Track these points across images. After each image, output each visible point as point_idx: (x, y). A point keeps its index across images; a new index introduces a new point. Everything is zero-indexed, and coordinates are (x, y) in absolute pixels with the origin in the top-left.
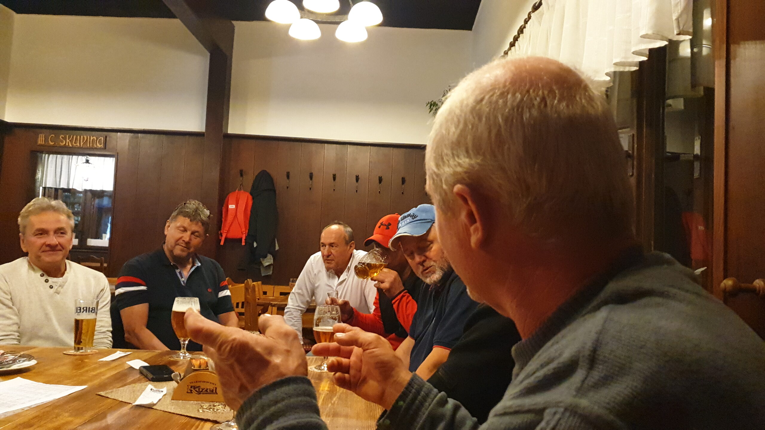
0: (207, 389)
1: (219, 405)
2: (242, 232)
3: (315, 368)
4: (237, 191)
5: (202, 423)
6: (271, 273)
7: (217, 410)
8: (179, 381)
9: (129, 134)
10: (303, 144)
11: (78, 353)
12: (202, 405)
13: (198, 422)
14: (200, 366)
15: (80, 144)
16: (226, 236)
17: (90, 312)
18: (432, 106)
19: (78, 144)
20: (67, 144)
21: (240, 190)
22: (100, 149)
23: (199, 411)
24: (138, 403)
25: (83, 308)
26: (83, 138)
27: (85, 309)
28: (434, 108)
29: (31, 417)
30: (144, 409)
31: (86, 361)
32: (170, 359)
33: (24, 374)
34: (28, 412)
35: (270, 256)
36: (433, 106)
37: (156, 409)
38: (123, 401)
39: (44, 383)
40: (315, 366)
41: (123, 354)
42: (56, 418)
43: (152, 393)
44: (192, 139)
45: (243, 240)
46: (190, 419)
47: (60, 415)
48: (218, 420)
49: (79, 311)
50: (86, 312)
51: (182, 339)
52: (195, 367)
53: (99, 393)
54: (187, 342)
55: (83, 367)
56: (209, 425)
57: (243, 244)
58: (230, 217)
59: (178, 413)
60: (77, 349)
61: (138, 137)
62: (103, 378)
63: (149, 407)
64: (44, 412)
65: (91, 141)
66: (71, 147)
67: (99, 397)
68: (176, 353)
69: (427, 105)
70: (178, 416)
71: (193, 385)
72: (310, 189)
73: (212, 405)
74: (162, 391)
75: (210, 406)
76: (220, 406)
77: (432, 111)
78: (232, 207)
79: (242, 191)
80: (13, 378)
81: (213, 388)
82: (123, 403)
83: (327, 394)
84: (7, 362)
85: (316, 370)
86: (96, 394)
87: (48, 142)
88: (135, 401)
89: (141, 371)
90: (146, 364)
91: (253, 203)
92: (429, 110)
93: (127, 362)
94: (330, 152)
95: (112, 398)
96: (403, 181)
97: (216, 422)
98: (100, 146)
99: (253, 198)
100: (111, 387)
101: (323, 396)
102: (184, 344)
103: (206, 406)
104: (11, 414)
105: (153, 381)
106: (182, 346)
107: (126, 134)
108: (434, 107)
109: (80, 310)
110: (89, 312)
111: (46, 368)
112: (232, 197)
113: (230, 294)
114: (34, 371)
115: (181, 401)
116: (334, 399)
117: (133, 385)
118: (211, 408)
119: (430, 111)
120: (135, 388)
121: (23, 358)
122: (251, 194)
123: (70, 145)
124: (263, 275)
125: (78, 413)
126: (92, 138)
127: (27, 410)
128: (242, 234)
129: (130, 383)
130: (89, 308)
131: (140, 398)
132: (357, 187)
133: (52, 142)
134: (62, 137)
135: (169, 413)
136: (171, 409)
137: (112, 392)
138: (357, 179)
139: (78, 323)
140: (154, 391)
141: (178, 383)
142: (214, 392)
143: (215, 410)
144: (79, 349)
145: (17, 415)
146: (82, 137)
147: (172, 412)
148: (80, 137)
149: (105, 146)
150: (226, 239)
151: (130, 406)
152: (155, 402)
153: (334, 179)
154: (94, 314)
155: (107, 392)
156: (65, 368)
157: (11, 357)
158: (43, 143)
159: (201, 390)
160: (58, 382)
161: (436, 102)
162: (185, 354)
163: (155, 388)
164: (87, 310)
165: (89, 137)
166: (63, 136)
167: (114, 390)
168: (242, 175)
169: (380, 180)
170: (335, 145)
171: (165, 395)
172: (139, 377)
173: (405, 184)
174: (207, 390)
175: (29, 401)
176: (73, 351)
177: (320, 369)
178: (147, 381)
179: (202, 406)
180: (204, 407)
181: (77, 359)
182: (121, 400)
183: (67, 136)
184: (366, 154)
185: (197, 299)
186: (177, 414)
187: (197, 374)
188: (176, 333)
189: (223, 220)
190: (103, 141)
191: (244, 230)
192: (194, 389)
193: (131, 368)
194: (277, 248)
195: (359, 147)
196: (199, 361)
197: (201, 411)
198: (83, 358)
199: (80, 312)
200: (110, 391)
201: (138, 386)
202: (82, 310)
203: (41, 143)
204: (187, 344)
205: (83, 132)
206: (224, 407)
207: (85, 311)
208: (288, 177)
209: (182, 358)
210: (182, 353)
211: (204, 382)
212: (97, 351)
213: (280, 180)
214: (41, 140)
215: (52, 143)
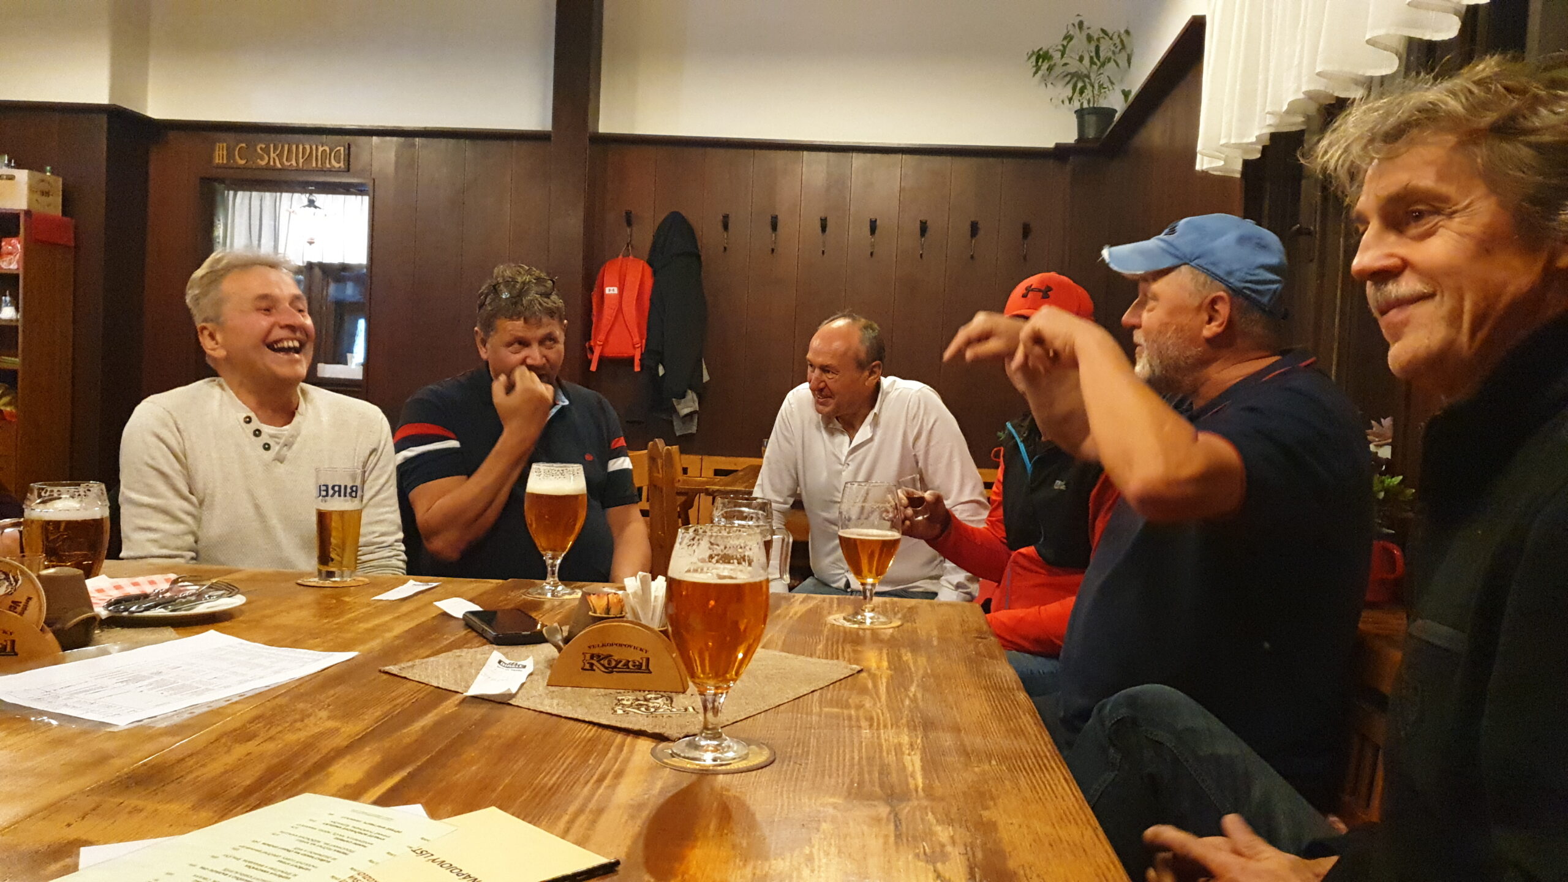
0: (629, 661)
1: (656, 699)
2: (634, 345)
3: (845, 619)
4: (620, 257)
5: (629, 739)
6: (694, 429)
7: (657, 709)
8: (561, 643)
9: (395, 139)
10: (757, 152)
11: (328, 583)
12: (620, 698)
13: (619, 737)
14: (608, 610)
15: (297, 163)
16: (602, 352)
17: (348, 497)
18: (1041, 60)
19: (294, 163)
20: (272, 163)
21: (627, 255)
22: (338, 172)
23: (616, 711)
24: (473, 691)
25: (333, 487)
26: (304, 149)
27: (337, 488)
28: (1045, 66)
29: (248, 717)
30: (490, 705)
31: (347, 599)
32: (524, 596)
33: (221, 625)
34: (239, 707)
35: (691, 395)
36: (1043, 62)
37: (518, 706)
38: (440, 686)
39: (265, 644)
40: (843, 615)
41: (423, 587)
42: (302, 720)
43: (502, 670)
44: (525, 146)
45: (637, 361)
46: (600, 730)
47: (309, 716)
48: (667, 732)
49: (324, 493)
50: (340, 496)
51: (550, 554)
52: (595, 612)
53: (387, 668)
54: (558, 562)
55: (342, 613)
56: (644, 745)
57: (637, 369)
58: (608, 312)
59: (570, 716)
60: (324, 575)
61: (414, 145)
62: (389, 635)
63: (502, 701)
64: (273, 709)
65: (319, 154)
66: (280, 169)
67: (385, 677)
68: (534, 585)
69: (1029, 58)
70: (572, 722)
71: (596, 651)
72: (773, 250)
73: (642, 698)
74: (524, 667)
75: (637, 700)
76: (660, 701)
77: (1040, 73)
78: (611, 291)
79: (631, 257)
80: (198, 633)
81: (642, 658)
82: (442, 694)
83: (891, 676)
84: (185, 597)
85: (847, 624)
86: (380, 671)
87: (234, 160)
88: (468, 687)
89: (468, 622)
90: (477, 608)
91: (655, 284)
92: (1034, 69)
93: (437, 604)
94: (815, 169)
95: (416, 679)
96: (974, 229)
97: (660, 738)
98: (337, 165)
99: (655, 273)
100: (410, 656)
101: (884, 680)
102: (553, 566)
103: (628, 700)
104: (205, 709)
105: (498, 644)
106: (549, 569)
107: (388, 138)
108: (1044, 64)
109: (327, 491)
110: (345, 496)
111: (267, 612)
112: (610, 272)
113: (631, 467)
114: (241, 618)
115: (569, 689)
116: (913, 689)
117: (457, 652)
118: (641, 705)
119: (1036, 73)
120: (461, 659)
121: (217, 590)
122: (650, 263)
123: (279, 166)
124: (678, 434)
125: (347, 710)
126: (321, 149)
127: (236, 702)
128: (634, 348)
129: (449, 648)
130: (346, 487)
131: (476, 681)
132: (873, 245)
133: (241, 159)
134: (261, 148)
135: (549, 716)
136: (551, 706)
137: (413, 667)
138: (873, 227)
139: (323, 518)
140: (507, 666)
141: (560, 649)
142: (644, 667)
143: (652, 710)
144: (330, 574)
145: (215, 713)
146: (301, 147)
147: (555, 712)
148: (297, 147)
149: (349, 164)
150: (602, 360)
151: (459, 697)
152: (514, 691)
153: (824, 228)
154: (357, 501)
155: (403, 665)
156: (304, 613)
157: (193, 588)
158: (225, 162)
159: (613, 663)
160: (295, 644)
161: (1050, 51)
162: (557, 587)
163: (507, 658)
164: (339, 491)
165: (314, 147)
166: (264, 146)
167: (417, 661)
168: (629, 223)
169: (924, 228)
170: (824, 154)
171: (531, 674)
172: (465, 635)
173: (977, 237)
174: (627, 664)
175: (241, 682)
176: (316, 579)
177: (855, 622)
178: (484, 644)
179: (619, 700)
180: (625, 702)
181: (325, 596)
182: (436, 684)
183: (272, 146)
184: (893, 171)
185: (578, 468)
186: (566, 718)
187: (604, 627)
188: (536, 541)
189: (594, 320)
190: (342, 157)
191: (637, 339)
192: (598, 661)
193: (445, 615)
194: (706, 377)
195: (878, 156)
196: (606, 598)
197: (620, 712)
198: (340, 592)
199: (327, 495)
200: (410, 664)
201: (466, 654)
202: (331, 492)
203: (221, 161)
204: (561, 565)
205: (301, 136)
206: (669, 702)
207: (337, 494)
208: (726, 227)
209: (549, 595)
210: (549, 584)
211: (621, 645)
212: (367, 580)
213: (708, 233)
214: (220, 156)
215: (243, 162)
